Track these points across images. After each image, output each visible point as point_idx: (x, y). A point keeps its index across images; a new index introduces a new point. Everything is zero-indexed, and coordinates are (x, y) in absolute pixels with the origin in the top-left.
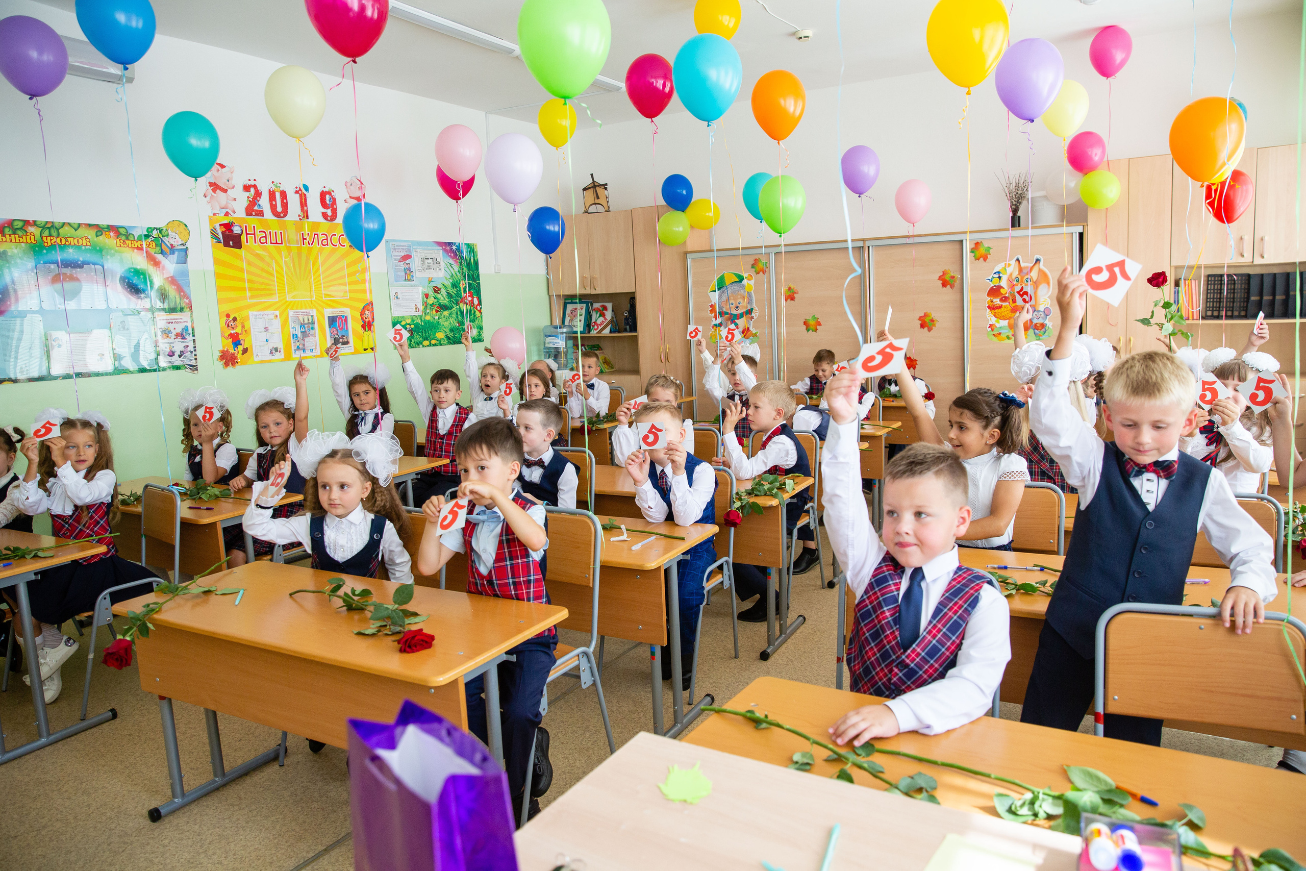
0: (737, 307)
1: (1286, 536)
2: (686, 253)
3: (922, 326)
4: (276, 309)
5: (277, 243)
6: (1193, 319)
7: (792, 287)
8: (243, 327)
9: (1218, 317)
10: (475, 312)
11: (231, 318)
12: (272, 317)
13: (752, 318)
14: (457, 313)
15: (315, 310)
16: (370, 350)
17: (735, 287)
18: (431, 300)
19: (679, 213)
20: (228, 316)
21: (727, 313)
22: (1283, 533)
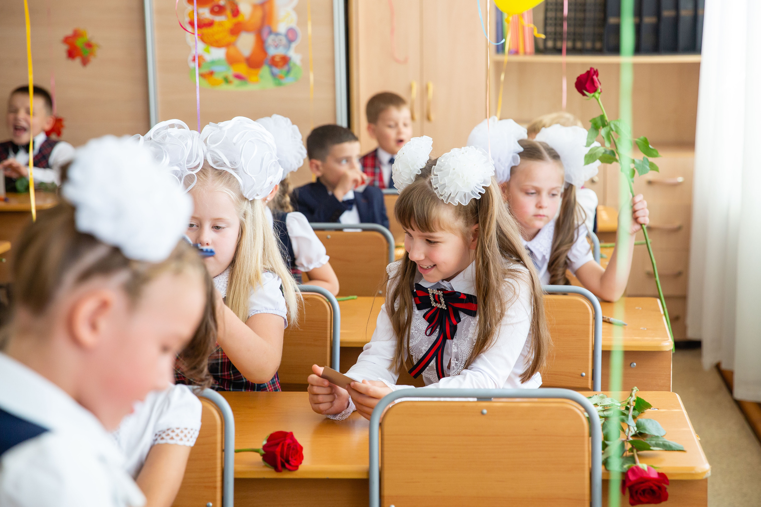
1: (605, 463)
3: (72, 54)
6: (525, 53)
9: (558, 51)
22: (599, 458)
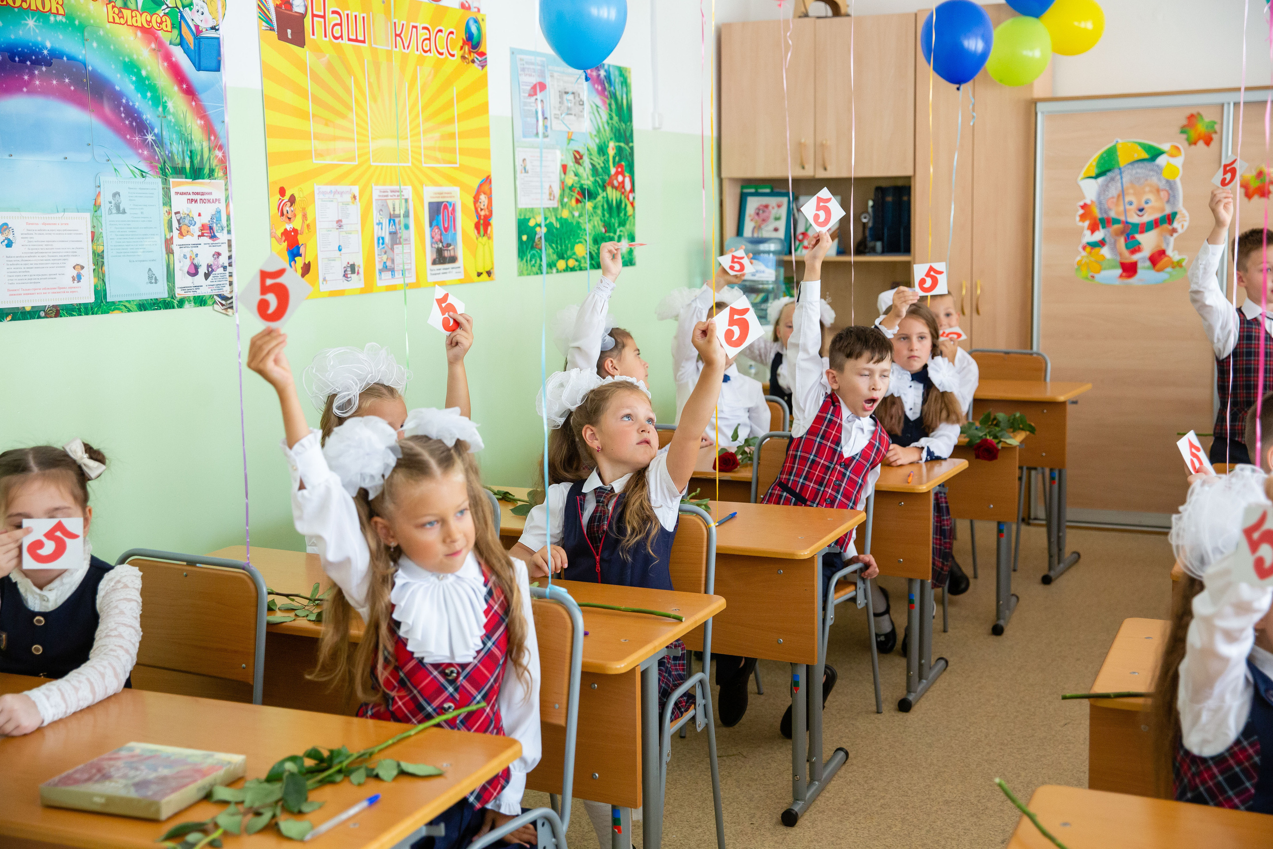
0: (1141, 210)
2: (1034, 102)
4: (354, 183)
5: (356, 40)
7: (1265, 170)
8: (305, 216)
10: (626, 205)
11: (286, 198)
12: (348, 198)
13: (1174, 230)
14: (603, 206)
15: (410, 188)
16: (485, 275)
17: (1140, 170)
18: (570, 180)
19: (1029, 21)
20: (282, 192)
21: (1117, 221)
